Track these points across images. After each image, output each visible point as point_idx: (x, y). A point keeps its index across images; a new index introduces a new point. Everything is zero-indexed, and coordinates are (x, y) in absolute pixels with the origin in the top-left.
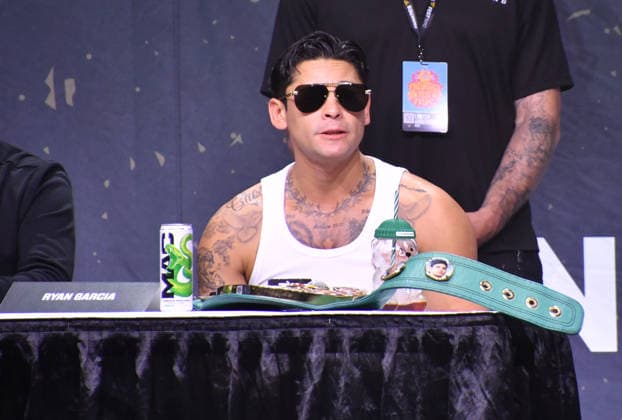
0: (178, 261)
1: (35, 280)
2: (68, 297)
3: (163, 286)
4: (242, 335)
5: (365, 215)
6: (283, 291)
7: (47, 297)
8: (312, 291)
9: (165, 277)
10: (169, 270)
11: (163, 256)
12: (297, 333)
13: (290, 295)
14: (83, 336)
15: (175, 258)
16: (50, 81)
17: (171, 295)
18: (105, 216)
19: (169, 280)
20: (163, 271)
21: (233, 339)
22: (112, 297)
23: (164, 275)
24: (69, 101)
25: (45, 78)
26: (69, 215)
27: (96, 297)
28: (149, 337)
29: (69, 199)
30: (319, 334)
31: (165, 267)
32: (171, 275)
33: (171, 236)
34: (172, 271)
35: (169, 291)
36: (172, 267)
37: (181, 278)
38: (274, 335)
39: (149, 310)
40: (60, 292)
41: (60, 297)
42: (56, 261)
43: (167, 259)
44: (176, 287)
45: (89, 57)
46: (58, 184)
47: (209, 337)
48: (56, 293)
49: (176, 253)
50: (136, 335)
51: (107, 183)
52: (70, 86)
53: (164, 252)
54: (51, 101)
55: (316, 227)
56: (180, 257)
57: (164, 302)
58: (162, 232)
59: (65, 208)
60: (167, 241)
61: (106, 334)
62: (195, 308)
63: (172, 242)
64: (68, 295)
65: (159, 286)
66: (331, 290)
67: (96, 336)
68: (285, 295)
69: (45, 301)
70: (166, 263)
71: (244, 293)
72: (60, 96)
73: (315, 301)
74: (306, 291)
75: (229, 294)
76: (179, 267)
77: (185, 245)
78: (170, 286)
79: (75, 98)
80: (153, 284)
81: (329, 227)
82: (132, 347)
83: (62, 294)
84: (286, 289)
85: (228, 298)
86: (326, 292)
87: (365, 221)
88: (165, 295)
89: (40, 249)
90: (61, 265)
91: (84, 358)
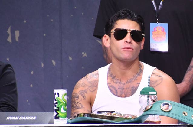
0: (61, 104)
1: (3, 111)
2: (17, 118)
3: (55, 114)
5: (138, 85)
6: (103, 116)
7: (8, 118)
8: (115, 116)
9: (56, 110)
10: (57, 107)
11: (55, 102)
13: (106, 118)
15: (60, 102)
16: (9, 31)
17: (58, 118)
18: (31, 86)
19: (58, 112)
20: (55, 108)
22: (35, 118)
23: (55, 109)
24: (17, 39)
25: (7, 30)
26: (14, 85)
27: (28, 118)
29: (14, 79)
31: (56, 106)
32: (58, 109)
33: (58, 94)
34: (59, 108)
35: (57, 116)
36: (59, 106)
37: (62, 110)
39: (49, 123)
40: (14, 116)
41: (14, 118)
42: (11, 103)
43: (57, 103)
44: (60, 114)
45: (25, 22)
46: (9, 73)
48: (12, 117)
49: (60, 101)
51: (32, 73)
52: (17, 33)
53: (55, 100)
54: (9, 39)
55: (119, 88)
56: (62, 102)
57: (55, 120)
58: (54, 92)
59: (13, 82)
60: (57, 96)
62: (68, 123)
63: (59, 96)
64: (17, 117)
65: (53, 114)
66: (123, 115)
68: (104, 117)
69: (8, 120)
70: (56, 105)
71: (88, 117)
72: (13, 38)
73: (116, 120)
74: (112, 116)
75: (82, 117)
76: (61, 106)
77: (64, 97)
78: (58, 114)
79: (19, 38)
80: (51, 113)
81: (124, 89)
83: (14, 117)
84: (105, 115)
85: (82, 118)
86: (121, 116)
87: (137, 87)
88: (56, 117)
89: (4, 99)
90: (12, 105)
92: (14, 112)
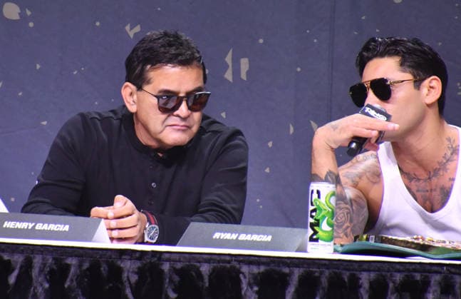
0: (323, 213)
1: (208, 221)
2: (234, 236)
3: (310, 232)
4: (373, 275)
5: (451, 182)
6: (408, 242)
7: (217, 235)
8: (432, 244)
9: (312, 225)
10: (315, 219)
11: (311, 208)
12: (418, 277)
13: (413, 246)
14: (245, 269)
15: (321, 210)
16: (229, 59)
17: (316, 240)
18: (267, 170)
19: (316, 228)
20: (311, 220)
21: (365, 279)
22: (269, 238)
23: (311, 223)
24: (244, 76)
25: (225, 57)
26: (244, 171)
27: (256, 238)
28: (297, 273)
29: (245, 159)
30: (436, 279)
31: (312, 217)
32: (317, 224)
33: (318, 192)
34: (318, 220)
35: (315, 237)
36: (319, 217)
37: (325, 226)
38: (398, 277)
39: (298, 251)
40: (228, 232)
41: (228, 236)
42: (228, 206)
43: (314, 210)
44: (320, 234)
45: (261, 41)
46: (237, 146)
47: (346, 276)
48: (224, 233)
49: (321, 206)
50: (286, 270)
51: (270, 144)
52: (245, 64)
53: (312, 205)
54: (229, 76)
55: (418, 191)
56: (325, 210)
57: (310, 245)
58: (311, 189)
59: (242, 165)
60: (315, 196)
61: (262, 269)
62: (335, 251)
63: (319, 197)
64: (234, 235)
65: (307, 232)
67: (255, 270)
68: (409, 245)
69: (216, 239)
70: (314, 214)
71: (375, 242)
72: (236, 72)
73: (434, 251)
74: (426, 243)
75: (364, 242)
76: (324, 217)
77: (330, 199)
78: (316, 233)
79: (248, 73)
80: (303, 230)
81: (427, 191)
82: (283, 281)
83: (229, 234)
84: (410, 240)
86: (443, 244)
88: (312, 239)
90: (232, 210)
91: (244, 286)
92: (231, 223)
